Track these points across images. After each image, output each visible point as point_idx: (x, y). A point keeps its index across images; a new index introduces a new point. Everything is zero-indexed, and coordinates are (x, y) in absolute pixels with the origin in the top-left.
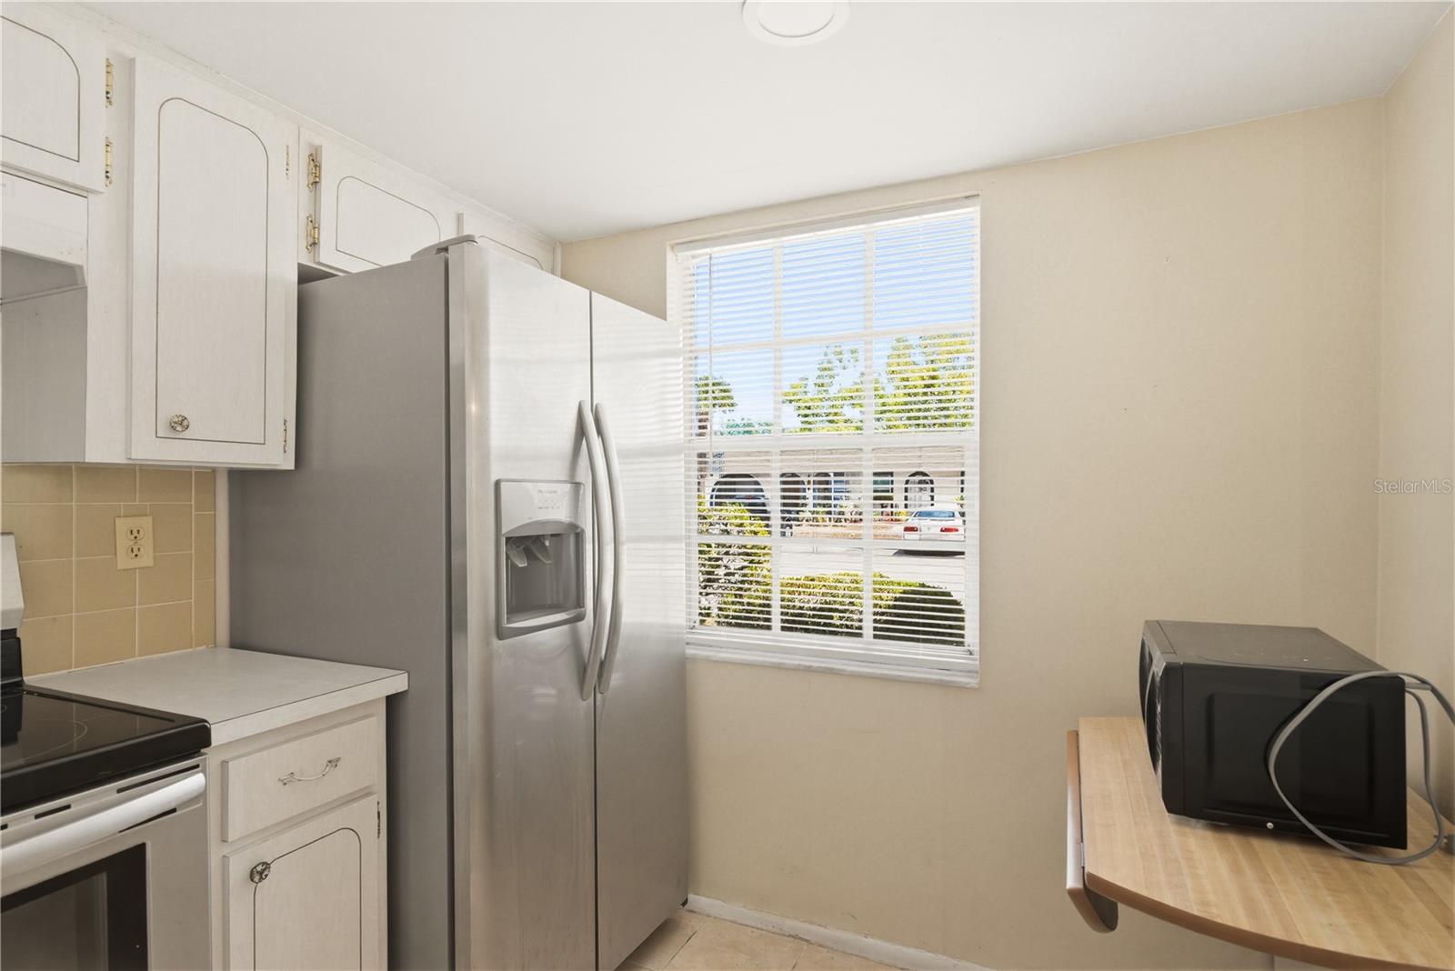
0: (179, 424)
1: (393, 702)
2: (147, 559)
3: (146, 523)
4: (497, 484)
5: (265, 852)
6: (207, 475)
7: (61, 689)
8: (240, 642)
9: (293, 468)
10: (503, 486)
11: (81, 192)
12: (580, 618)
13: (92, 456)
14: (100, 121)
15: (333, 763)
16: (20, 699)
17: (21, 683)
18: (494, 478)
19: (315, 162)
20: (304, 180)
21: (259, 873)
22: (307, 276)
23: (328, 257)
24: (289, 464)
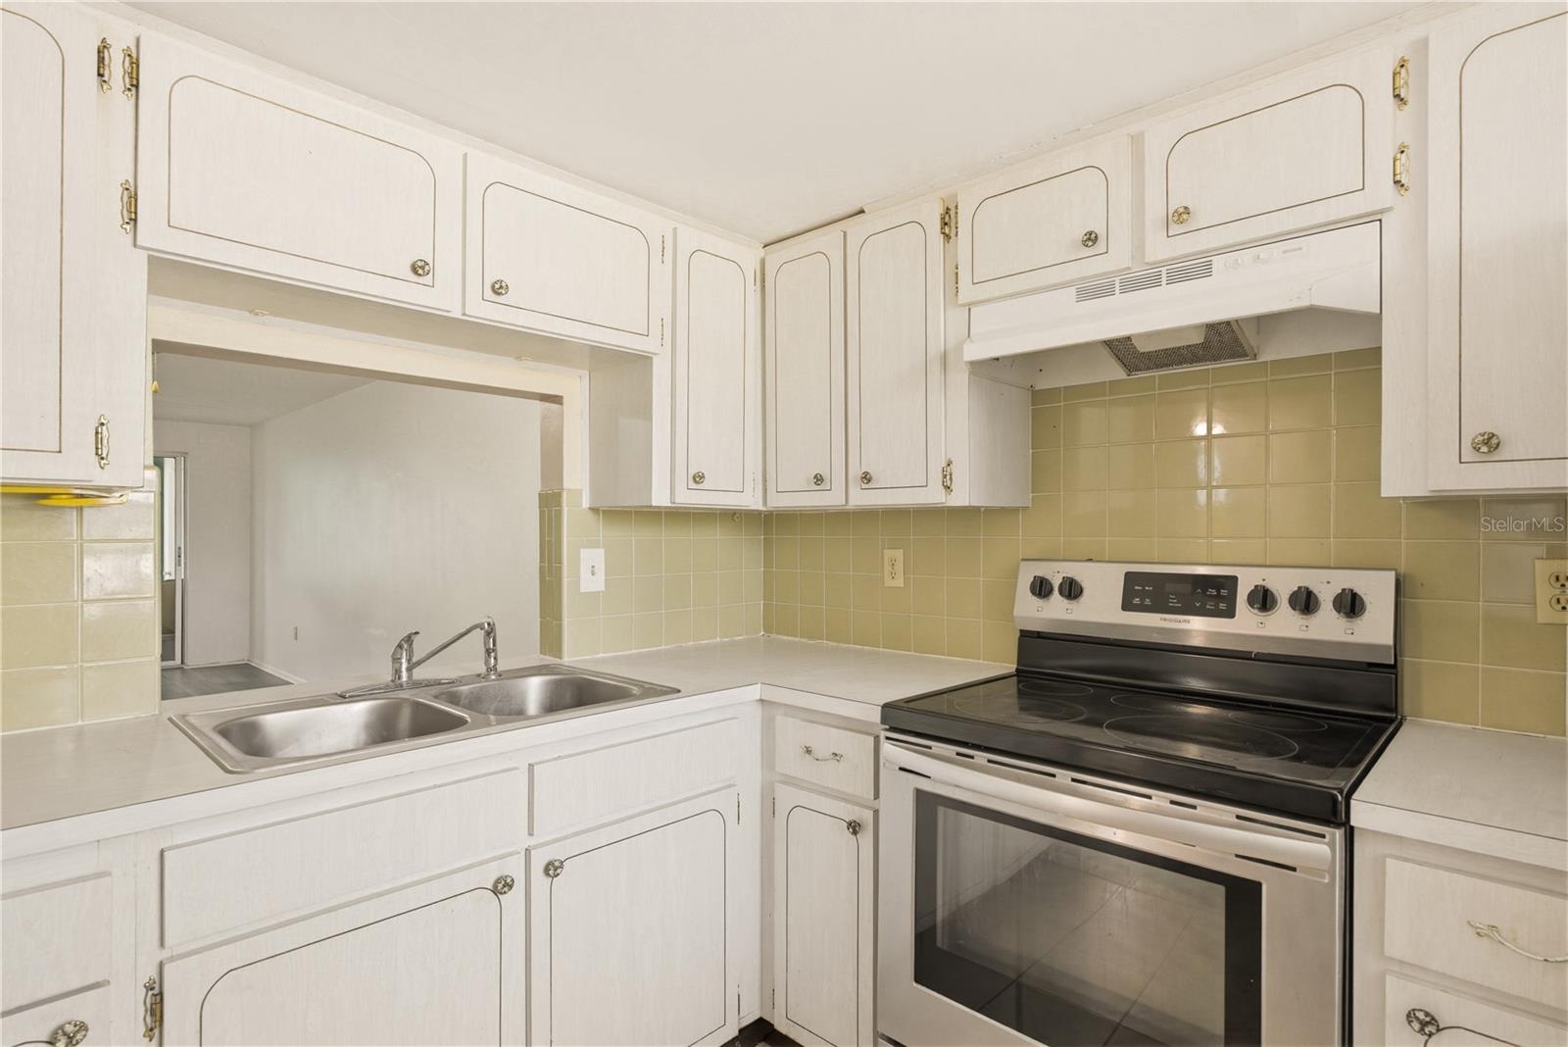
5: (1446, 1007)
11: (1374, 218)
14: (1389, 127)
17: (1392, 716)
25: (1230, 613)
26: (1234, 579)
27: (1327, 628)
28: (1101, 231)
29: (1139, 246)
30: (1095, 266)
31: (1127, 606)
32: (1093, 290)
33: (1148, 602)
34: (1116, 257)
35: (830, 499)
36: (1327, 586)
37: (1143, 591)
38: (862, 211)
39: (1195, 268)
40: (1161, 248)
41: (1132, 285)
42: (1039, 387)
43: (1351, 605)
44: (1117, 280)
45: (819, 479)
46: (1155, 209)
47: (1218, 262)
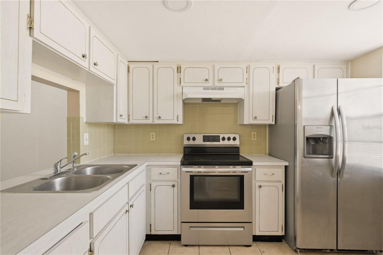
0: (256, 118)
1: (286, 167)
2: (256, 139)
3: (255, 133)
4: (304, 126)
5: (261, 184)
6: (265, 125)
7: (244, 156)
8: (270, 155)
9: (274, 124)
10: (305, 127)
11: (243, 87)
12: (332, 158)
13: (245, 123)
14: (246, 75)
15: (273, 174)
16: (239, 157)
17: (239, 154)
18: (303, 125)
19: (279, 68)
20: (277, 72)
21: (260, 187)
22: (277, 89)
23: (281, 85)
24: (274, 123)
25: (219, 141)
26: (219, 136)
27: (232, 142)
28: (208, 79)
29: (214, 83)
30: (207, 85)
31: (204, 141)
32: (205, 88)
33: (207, 140)
34: (210, 84)
35: (149, 121)
36: (232, 136)
37: (206, 138)
38: (158, 62)
39: (222, 89)
40: (217, 84)
41: (212, 89)
42: (185, 102)
43: (234, 139)
44: (210, 88)
45: (146, 117)
46: (216, 78)
47: (225, 88)
